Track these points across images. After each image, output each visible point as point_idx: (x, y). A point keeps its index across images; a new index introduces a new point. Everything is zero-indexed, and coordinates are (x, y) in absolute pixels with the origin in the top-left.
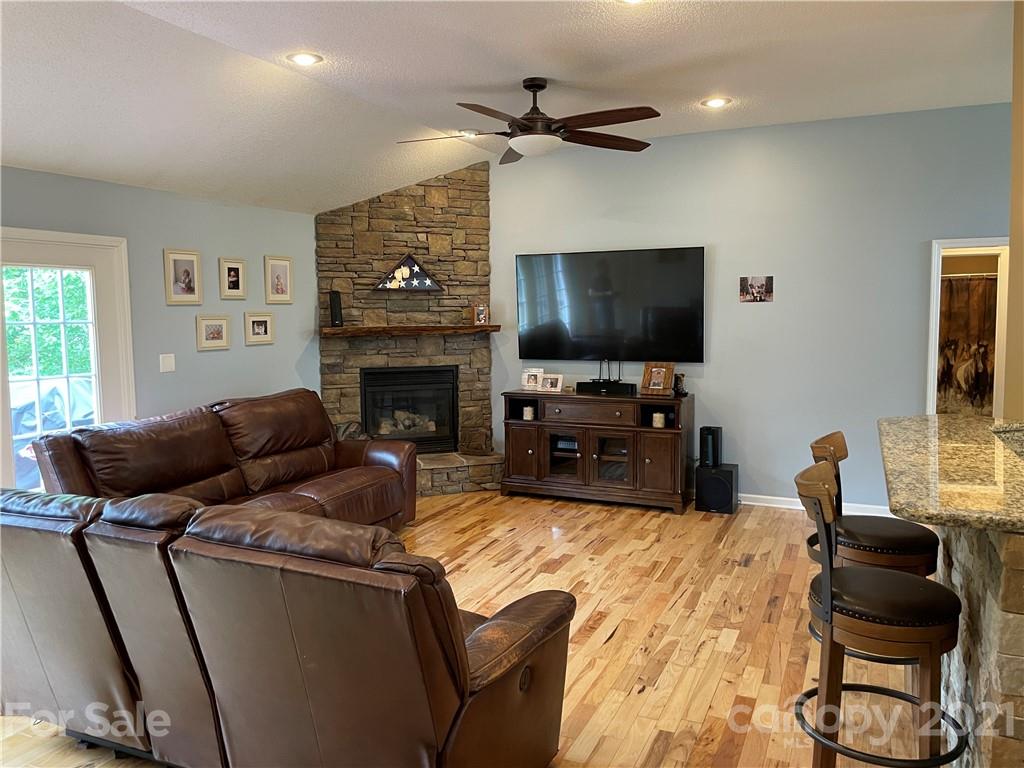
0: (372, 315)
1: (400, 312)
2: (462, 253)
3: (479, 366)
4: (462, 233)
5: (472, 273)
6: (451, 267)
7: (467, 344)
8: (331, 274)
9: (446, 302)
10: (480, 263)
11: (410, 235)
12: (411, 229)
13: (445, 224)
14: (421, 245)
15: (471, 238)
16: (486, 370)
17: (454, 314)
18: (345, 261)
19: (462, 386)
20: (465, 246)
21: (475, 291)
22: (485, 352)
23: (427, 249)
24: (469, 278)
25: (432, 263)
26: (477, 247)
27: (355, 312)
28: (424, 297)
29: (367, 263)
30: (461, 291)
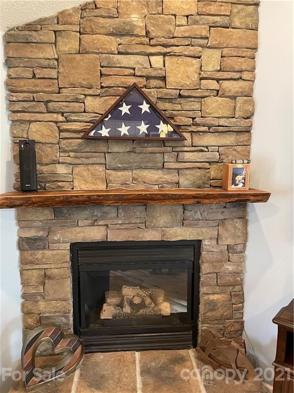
0: (85, 174)
1: (125, 169)
2: (214, 85)
3: (230, 241)
4: (217, 54)
5: (227, 114)
6: (197, 106)
7: (215, 212)
8: (27, 116)
9: (188, 156)
10: (240, 100)
11: (139, 58)
12: (140, 49)
13: (190, 40)
14: (154, 74)
15: (229, 62)
16: (239, 248)
17: (199, 173)
18: (46, 97)
19: (205, 268)
20: (219, 75)
21: (229, 140)
22: (239, 224)
23: (164, 79)
24: (222, 122)
25: (170, 100)
26: (237, 75)
27: (61, 170)
28: (157, 149)
29: (77, 101)
30: (210, 140)
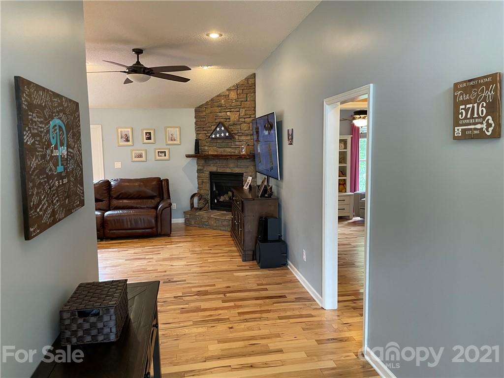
0: (212, 149)
1: (221, 148)
2: (243, 120)
4: (244, 110)
5: (247, 129)
6: (239, 127)
7: (246, 163)
8: (199, 132)
9: (237, 143)
10: (251, 124)
11: (224, 113)
12: (224, 110)
14: (227, 118)
15: (247, 112)
18: (203, 126)
20: (244, 117)
21: (249, 138)
22: (253, 167)
24: (246, 132)
26: (249, 116)
28: (229, 141)
29: (209, 127)
30: (243, 138)
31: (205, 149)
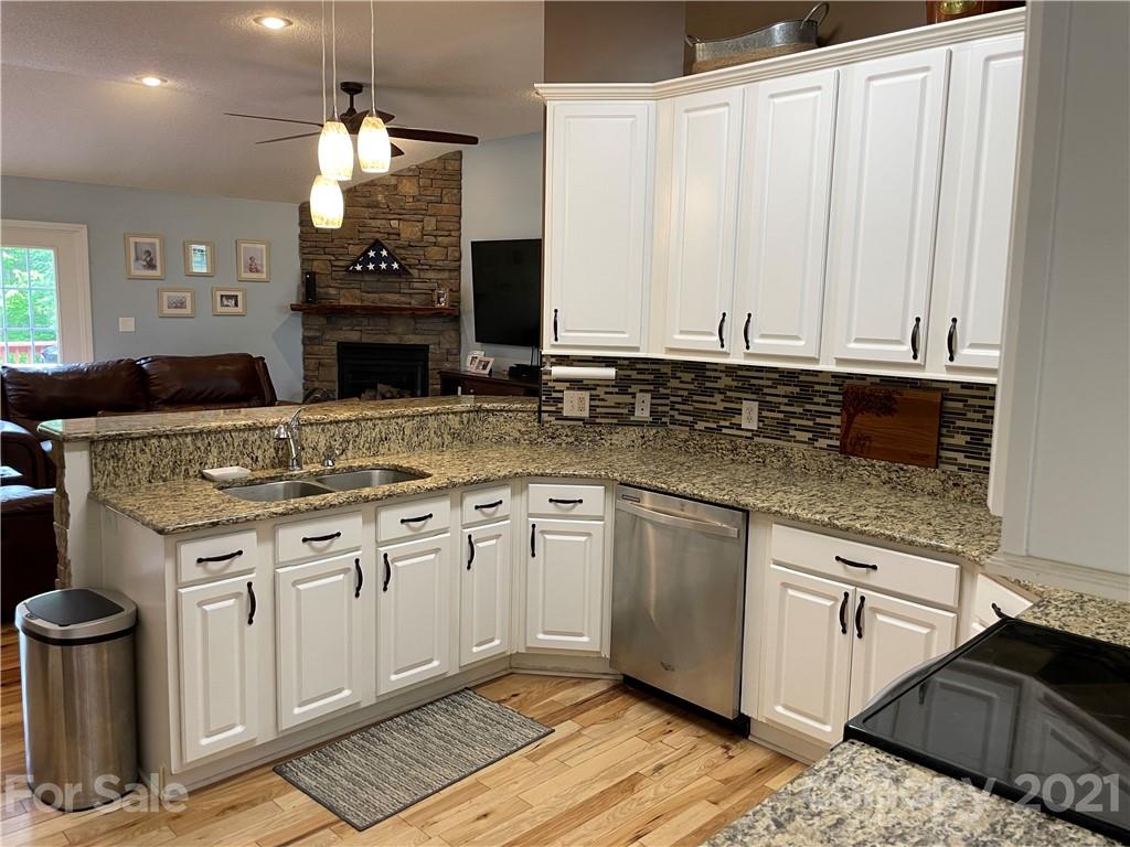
0: (347, 294)
1: (376, 293)
2: (433, 239)
3: (448, 346)
4: (434, 219)
5: (442, 258)
6: (421, 252)
7: (438, 324)
8: (311, 257)
9: (416, 285)
10: (450, 249)
11: (384, 222)
12: (383, 216)
13: (416, 211)
14: (392, 231)
15: (441, 225)
16: (455, 351)
17: (424, 296)
18: (323, 244)
19: (431, 365)
20: (435, 233)
21: (445, 275)
22: (453, 334)
23: (399, 235)
24: (438, 263)
25: (403, 248)
26: (446, 233)
27: (332, 291)
28: (395, 279)
29: (343, 247)
30: (431, 275)
31: (327, 294)
